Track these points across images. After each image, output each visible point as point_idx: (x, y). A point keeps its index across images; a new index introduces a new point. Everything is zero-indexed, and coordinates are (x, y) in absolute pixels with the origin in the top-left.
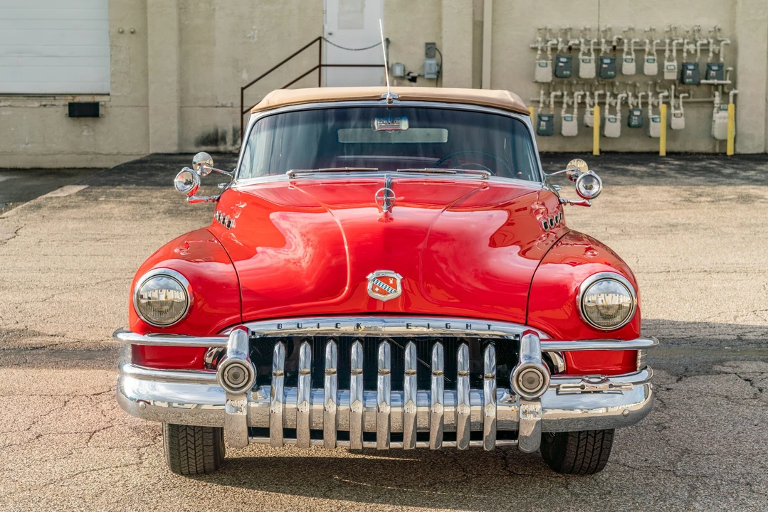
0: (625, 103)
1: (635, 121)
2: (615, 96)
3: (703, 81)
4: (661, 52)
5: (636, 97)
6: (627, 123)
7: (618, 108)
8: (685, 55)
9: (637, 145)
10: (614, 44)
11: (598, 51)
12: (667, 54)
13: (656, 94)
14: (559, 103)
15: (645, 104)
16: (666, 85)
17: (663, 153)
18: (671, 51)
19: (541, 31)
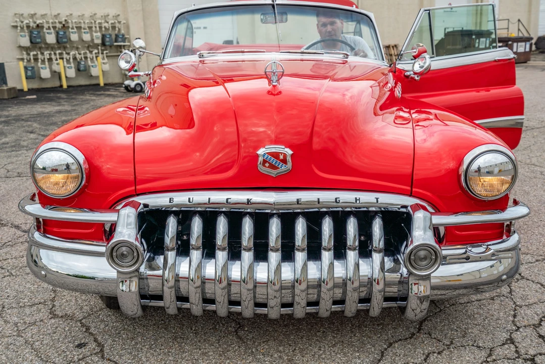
0: (75, 59)
1: (82, 68)
2: (68, 54)
3: (115, 44)
4: (90, 28)
5: (80, 54)
6: (78, 70)
7: (71, 60)
8: (103, 29)
9: (83, 81)
10: (64, 23)
11: (54, 28)
12: (94, 29)
13: (91, 52)
14: (36, 60)
15: (86, 58)
16: (96, 46)
17: (102, 84)
18: (96, 27)
19: (17, 15)
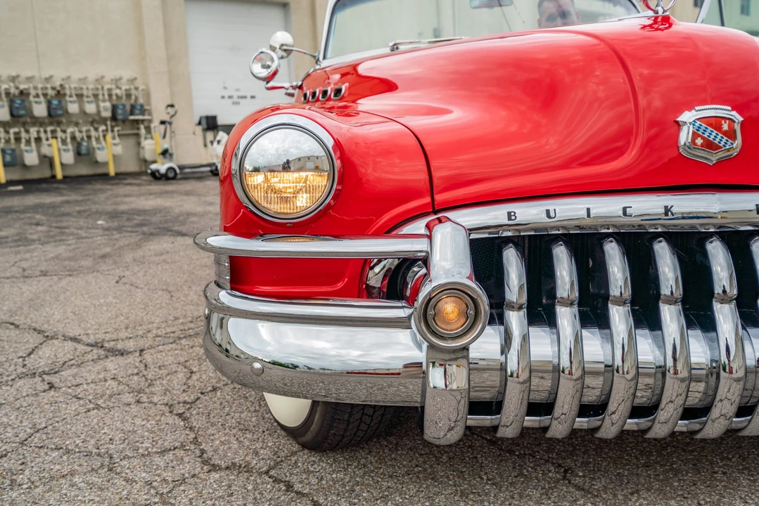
0: (73, 138)
1: (84, 151)
2: (64, 132)
3: (132, 118)
4: (96, 96)
5: (81, 132)
6: (78, 153)
7: (69, 140)
8: (114, 97)
9: (84, 170)
10: (58, 88)
11: (45, 95)
12: (101, 97)
13: (96, 129)
14: (18, 139)
15: (89, 137)
16: (104, 121)
17: (112, 173)
18: (103, 95)
